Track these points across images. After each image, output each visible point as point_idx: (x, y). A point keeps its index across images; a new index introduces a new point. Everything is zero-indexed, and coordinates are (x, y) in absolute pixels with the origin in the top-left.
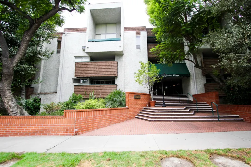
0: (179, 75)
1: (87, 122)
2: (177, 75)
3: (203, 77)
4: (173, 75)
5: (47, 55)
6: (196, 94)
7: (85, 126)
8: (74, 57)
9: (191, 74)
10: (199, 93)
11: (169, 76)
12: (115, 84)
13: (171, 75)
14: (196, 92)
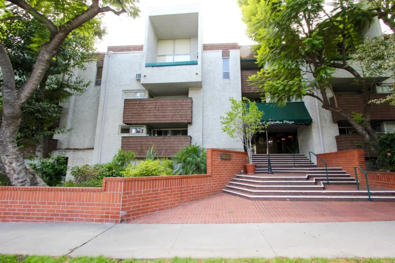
0: (293, 122)
1: (143, 199)
2: (290, 121)
3: (333, 124)
4: (283, 122)
5: (79, 88)
6: (323, 153)
7: (139, 206)
8: (123, 91)
9: (313, 120)
10: (327, 152)
11: (277, 122)
12: (188, 135)
13: (280, 121)
14: (322, 150)
